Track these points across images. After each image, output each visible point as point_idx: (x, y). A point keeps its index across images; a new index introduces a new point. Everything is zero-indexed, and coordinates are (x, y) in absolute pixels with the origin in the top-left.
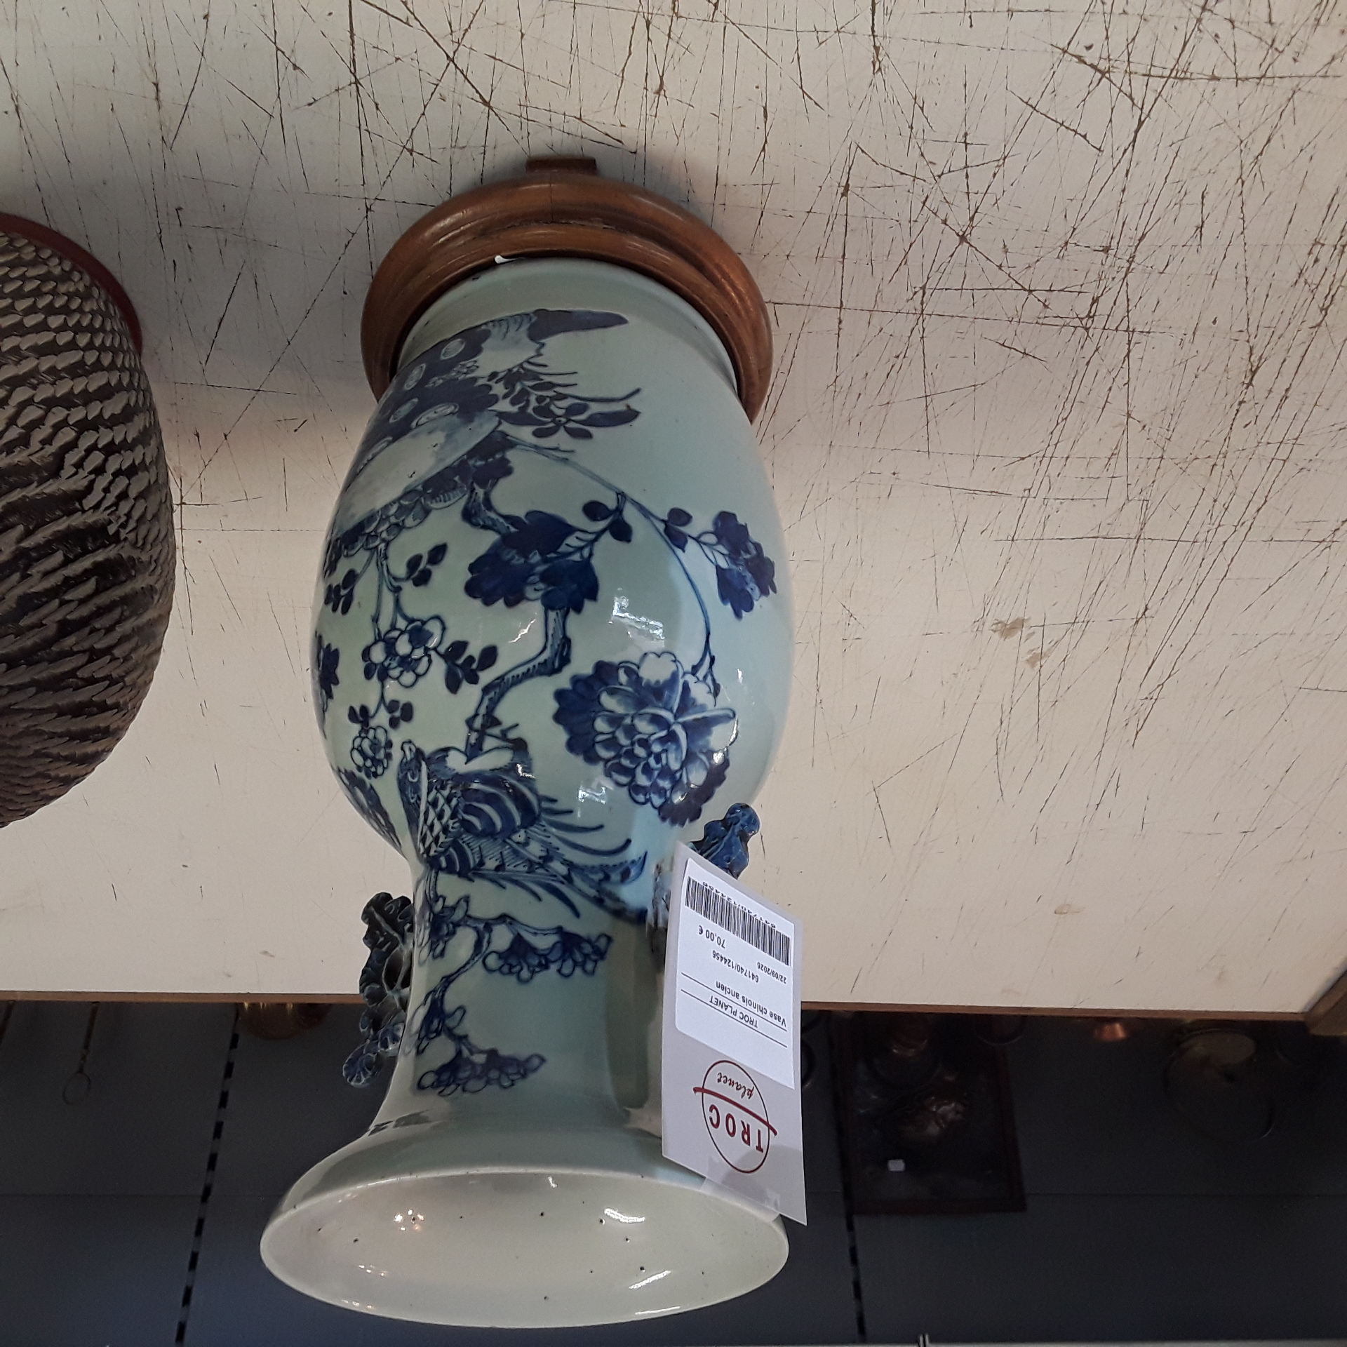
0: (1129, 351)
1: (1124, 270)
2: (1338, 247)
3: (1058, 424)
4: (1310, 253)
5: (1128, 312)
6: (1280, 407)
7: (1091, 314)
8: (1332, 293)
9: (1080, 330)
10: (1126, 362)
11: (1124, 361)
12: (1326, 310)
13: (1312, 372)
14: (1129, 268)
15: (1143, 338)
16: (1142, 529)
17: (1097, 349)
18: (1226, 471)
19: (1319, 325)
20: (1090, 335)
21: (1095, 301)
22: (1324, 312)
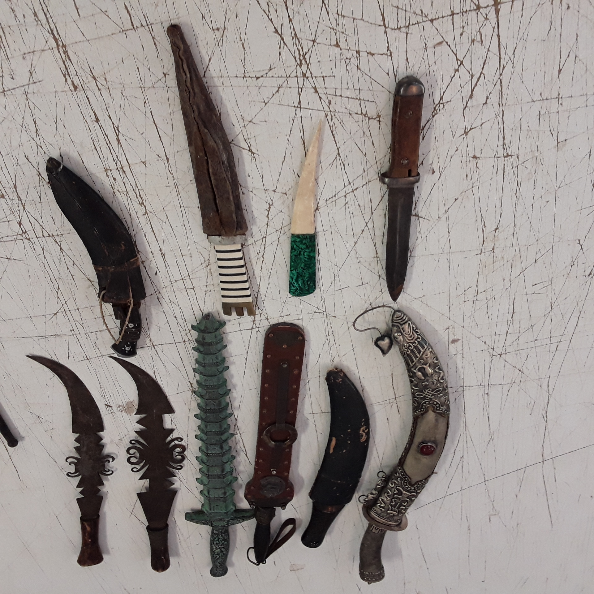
0: (60, 247)
1: (20, 205)
2: (119, 169)
3: (57, 292)
4: (108, 176)
5: (42, 226)
6: (165, 261)
7: (24, 231)
8: (138, 194)
9: (26, 241)
10: (63, 252)
11: (62, 252)
12: (143, 203)
13: (165, 238)
14: (22, 203)
15: (62, 239)
16: (150, 340)
17: (43, 249)
18: (168, 301)
19: (146, 213)
20: (33, 242)
21: (20, 224)
22: (142, 205)
